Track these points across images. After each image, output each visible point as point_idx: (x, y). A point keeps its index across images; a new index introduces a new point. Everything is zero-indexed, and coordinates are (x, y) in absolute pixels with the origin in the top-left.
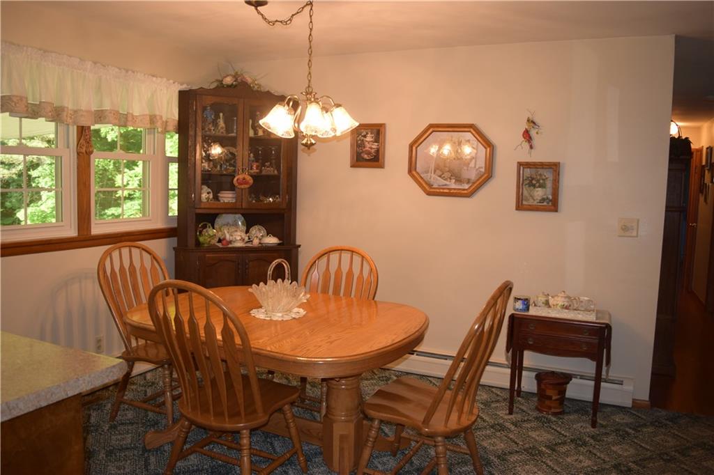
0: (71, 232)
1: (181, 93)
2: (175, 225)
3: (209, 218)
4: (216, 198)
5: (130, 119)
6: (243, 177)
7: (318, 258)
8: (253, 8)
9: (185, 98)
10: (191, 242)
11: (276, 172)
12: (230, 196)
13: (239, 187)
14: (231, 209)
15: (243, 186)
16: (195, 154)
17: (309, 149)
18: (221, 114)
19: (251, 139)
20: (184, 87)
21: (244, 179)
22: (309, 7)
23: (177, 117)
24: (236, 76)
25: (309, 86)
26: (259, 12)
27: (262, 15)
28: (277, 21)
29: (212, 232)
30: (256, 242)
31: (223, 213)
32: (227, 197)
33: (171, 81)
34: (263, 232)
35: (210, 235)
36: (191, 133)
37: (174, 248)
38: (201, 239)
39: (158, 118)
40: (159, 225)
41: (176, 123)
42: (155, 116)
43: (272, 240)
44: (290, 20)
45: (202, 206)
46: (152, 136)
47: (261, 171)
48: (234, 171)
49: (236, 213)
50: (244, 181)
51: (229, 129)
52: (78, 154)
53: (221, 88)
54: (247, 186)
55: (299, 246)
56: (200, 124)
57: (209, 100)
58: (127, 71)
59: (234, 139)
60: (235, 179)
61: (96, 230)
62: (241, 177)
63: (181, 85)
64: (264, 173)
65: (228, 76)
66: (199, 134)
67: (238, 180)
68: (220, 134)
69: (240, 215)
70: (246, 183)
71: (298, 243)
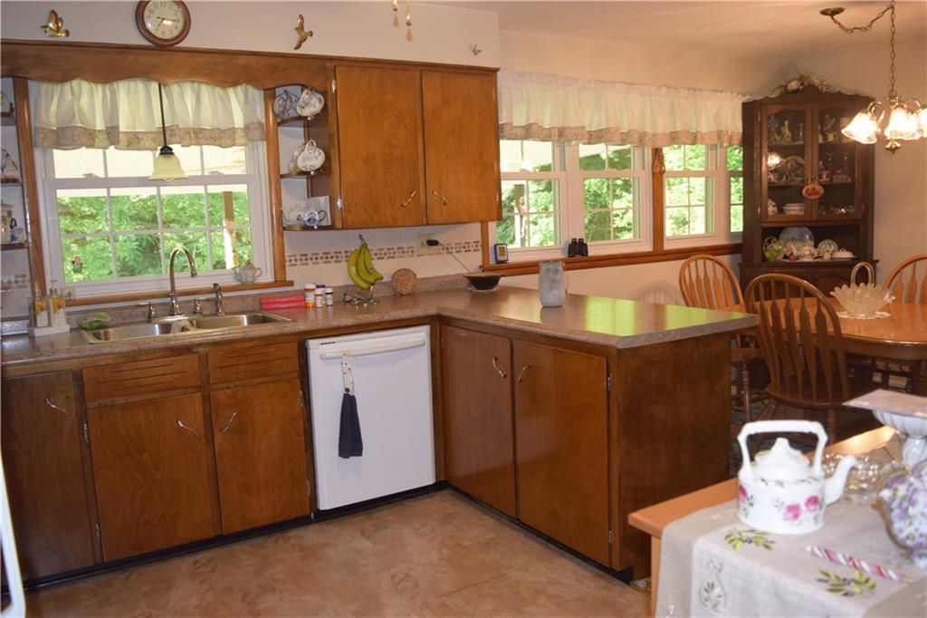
0: (647, 247)
1: (745, 105)
2: (740, 241)
3: (774, 232)
4: (781, 210)
5: (699, 137)
6: (813, 188)
7: (903, 268)
8: (829, 17)
9: (749, 110)
10: (757, 258)
11: (849, 180)
12: (797, 208)
13: (809, 198)
14: (797, 222)
15: (813, 197)
16: (761, 165)
17: (893, 153)
18: (786, 122)
19: (821, 146)
20: (747, 99)
21: (814, 189)
22: (890, 11)
23: (741, 130)
24: (801, 79)
25: (892, 91)
26: (835, 22)
27: (839, 24)
28: (855, 28)
29: (777, 247)
30: (827, 257)
31: (788, 227)
32: (794, 209)
33: (735, 94)
34: (834, 246)
35: (776, 250)
36: (757, 145)
37: (739, 264)
38: (767, 254)
39: (725, 133)
40: (722, 241)
41: (741, 135)
42: (722, 131)
43: (845, 255)
44: (870, 26)
45: (770, 220)
46: (714, 151)
47: (832, 180)
48: (803, 182)
49: (803, 227)
50: (814, 192)
51: (795, 137)
52: (653, 174)
53: (787, 95)
54: (817, 197)
55: (877, 261)
56: (765, 135)
57: (775, 109)
58: (695, 91)
59: (803, 147)
60: (804, 190)
61: (667, 246)
62: (810, 187)
63: (744, 96)
64: (835, 181)
65: (792, 80)
66: (765, 145)
67: (807, 190)
68: (787, 144)
69: (807, 229)
70: (817, 193)
71: (875, 258)
